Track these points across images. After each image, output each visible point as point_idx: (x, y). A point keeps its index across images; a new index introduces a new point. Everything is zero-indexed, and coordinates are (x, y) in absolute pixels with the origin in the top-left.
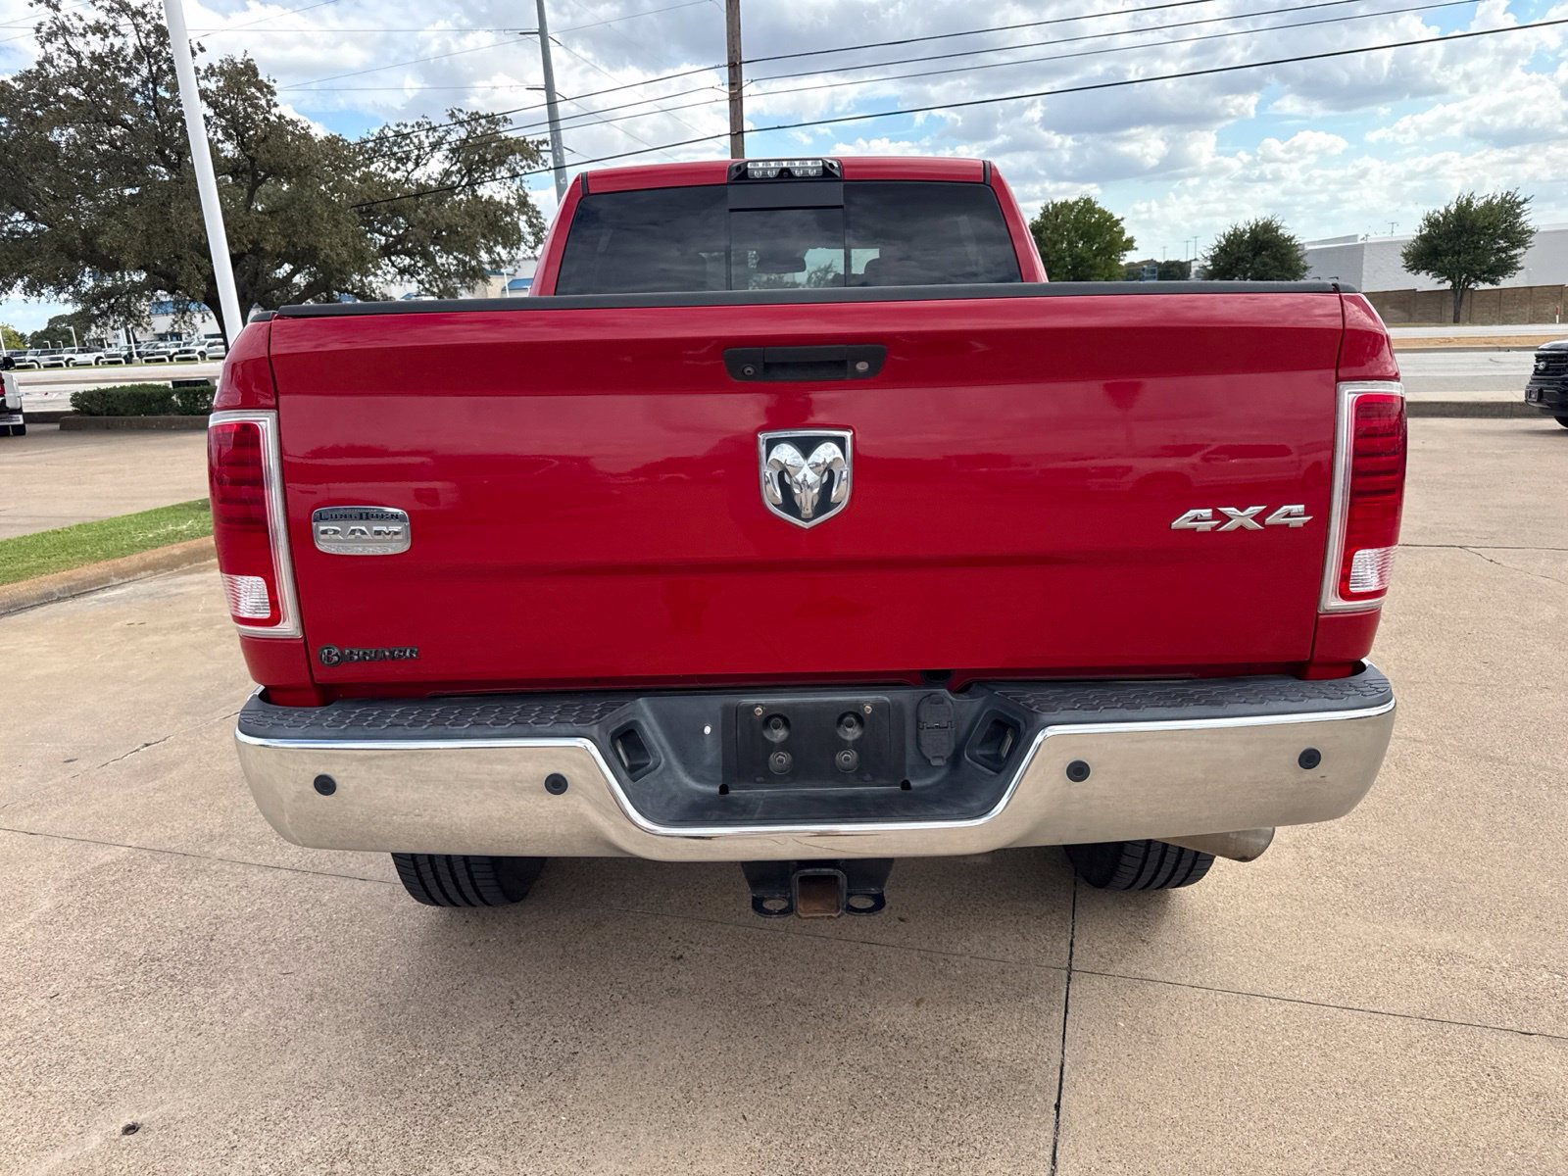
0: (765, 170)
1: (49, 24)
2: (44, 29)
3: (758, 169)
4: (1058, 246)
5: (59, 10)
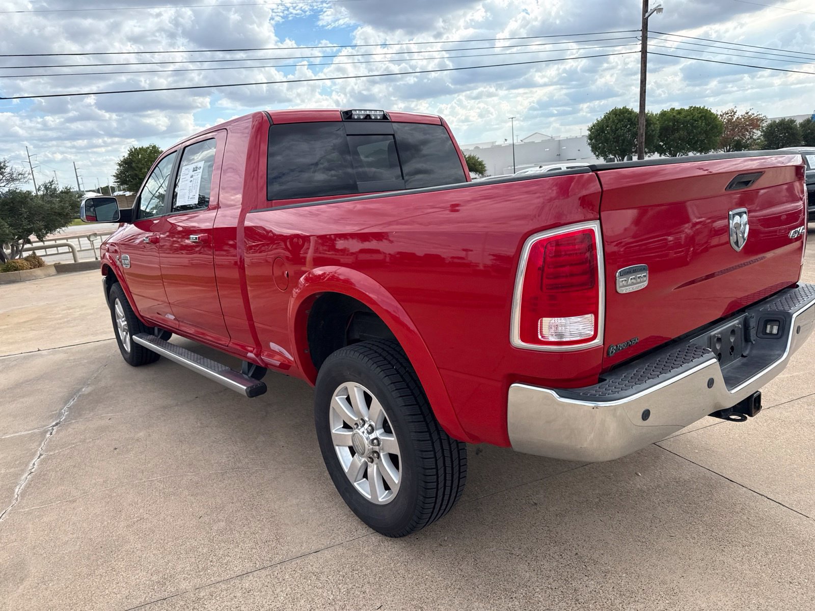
0: (359, 115)
4: (143, 170)
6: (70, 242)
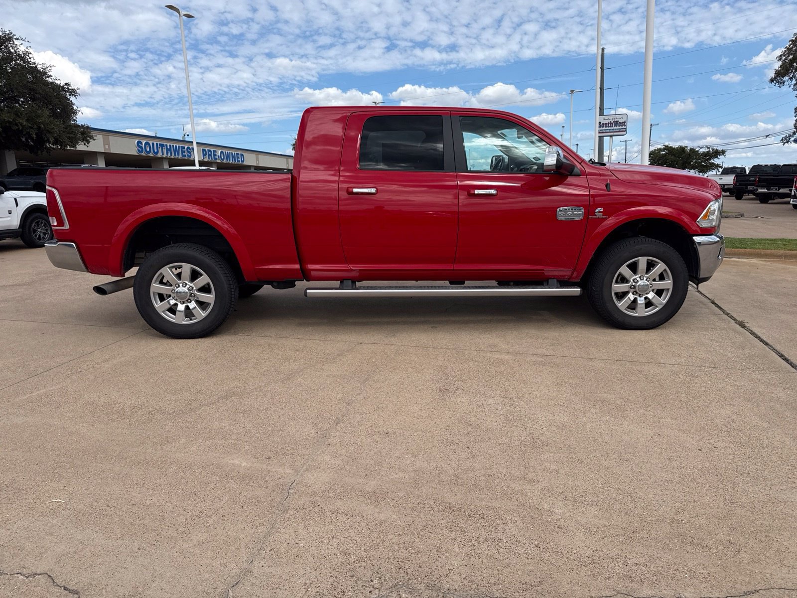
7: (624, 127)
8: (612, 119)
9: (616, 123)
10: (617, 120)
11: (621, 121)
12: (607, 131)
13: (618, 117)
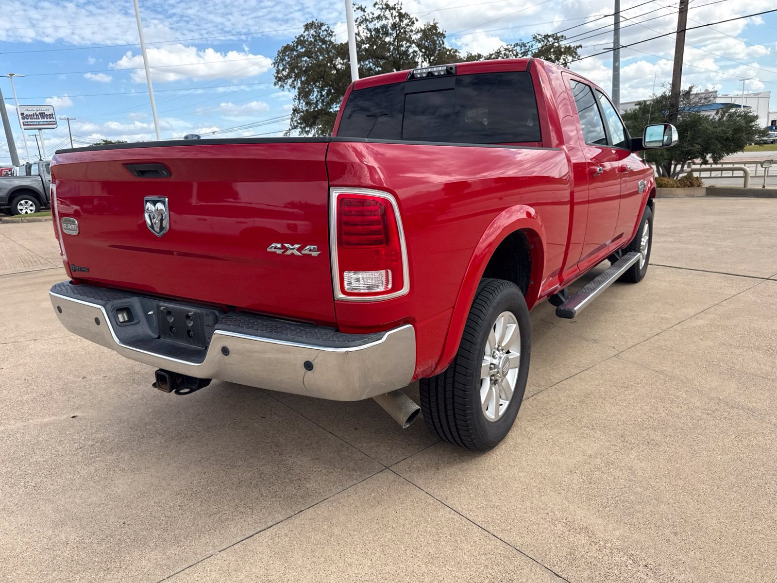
0: (421, 74)
1: (360, 18)
2: (358, 20)
3: (419, 74)
5: (365, 12)
6: (746, 167)
7: (52, 120)
8: (37, 110)
9: (42, 115)
10: (43, 112)
11: (47, 113)
12: (34, 123)
13: (44, 108)
